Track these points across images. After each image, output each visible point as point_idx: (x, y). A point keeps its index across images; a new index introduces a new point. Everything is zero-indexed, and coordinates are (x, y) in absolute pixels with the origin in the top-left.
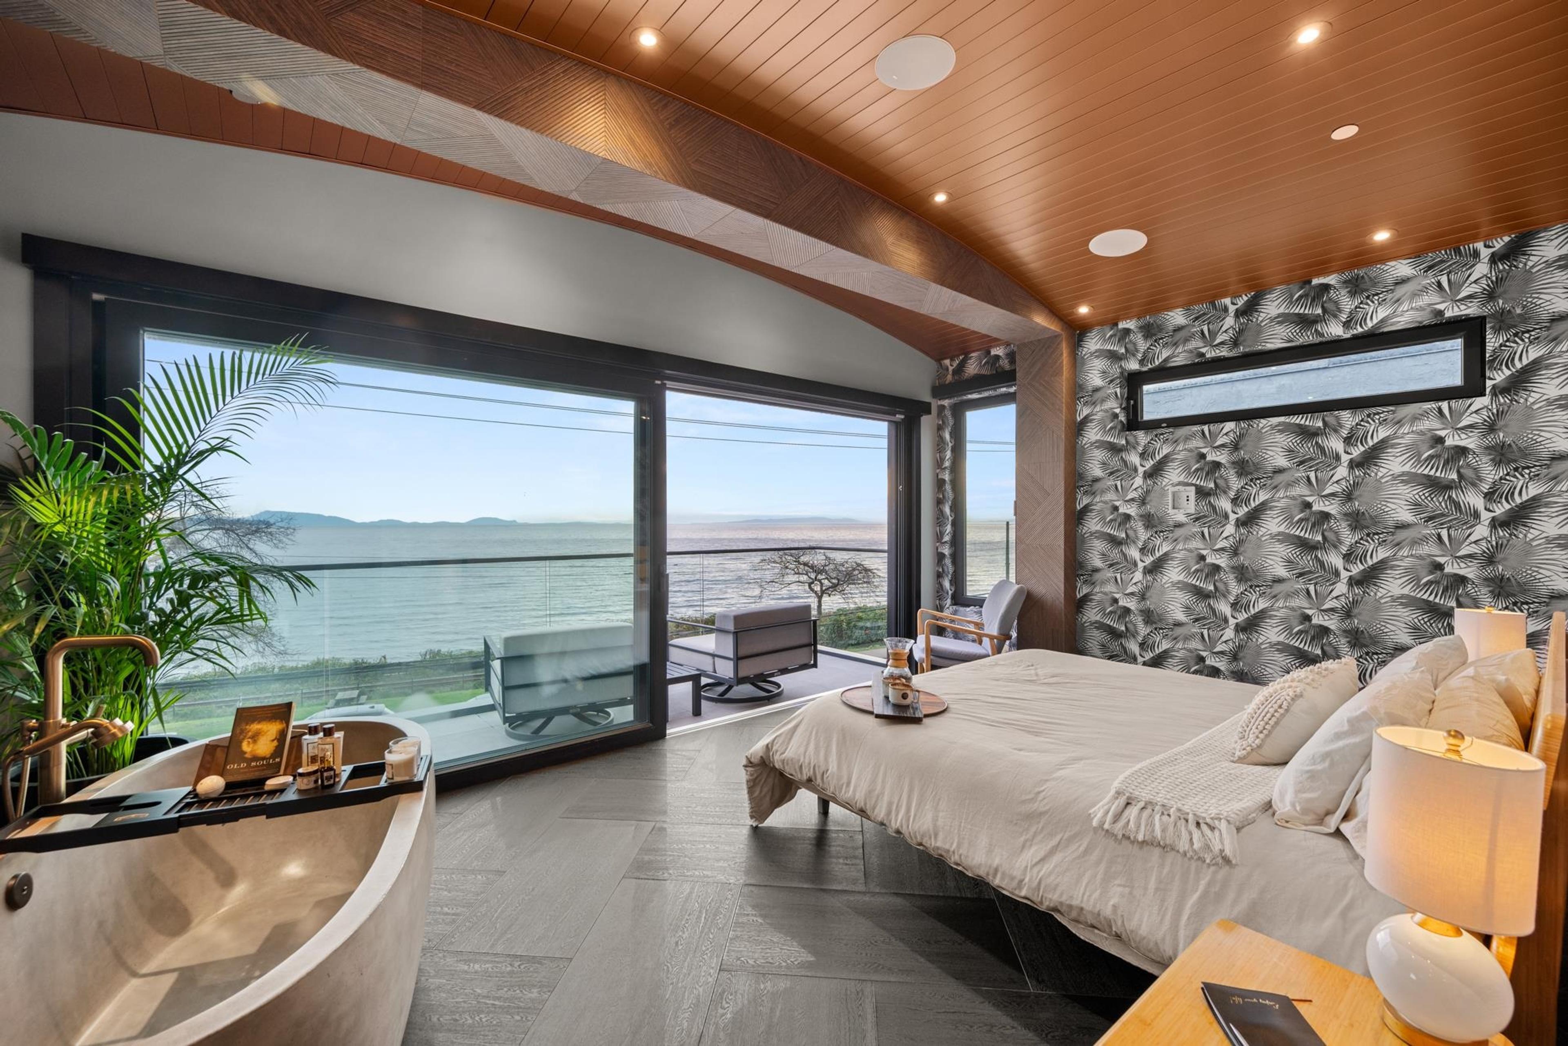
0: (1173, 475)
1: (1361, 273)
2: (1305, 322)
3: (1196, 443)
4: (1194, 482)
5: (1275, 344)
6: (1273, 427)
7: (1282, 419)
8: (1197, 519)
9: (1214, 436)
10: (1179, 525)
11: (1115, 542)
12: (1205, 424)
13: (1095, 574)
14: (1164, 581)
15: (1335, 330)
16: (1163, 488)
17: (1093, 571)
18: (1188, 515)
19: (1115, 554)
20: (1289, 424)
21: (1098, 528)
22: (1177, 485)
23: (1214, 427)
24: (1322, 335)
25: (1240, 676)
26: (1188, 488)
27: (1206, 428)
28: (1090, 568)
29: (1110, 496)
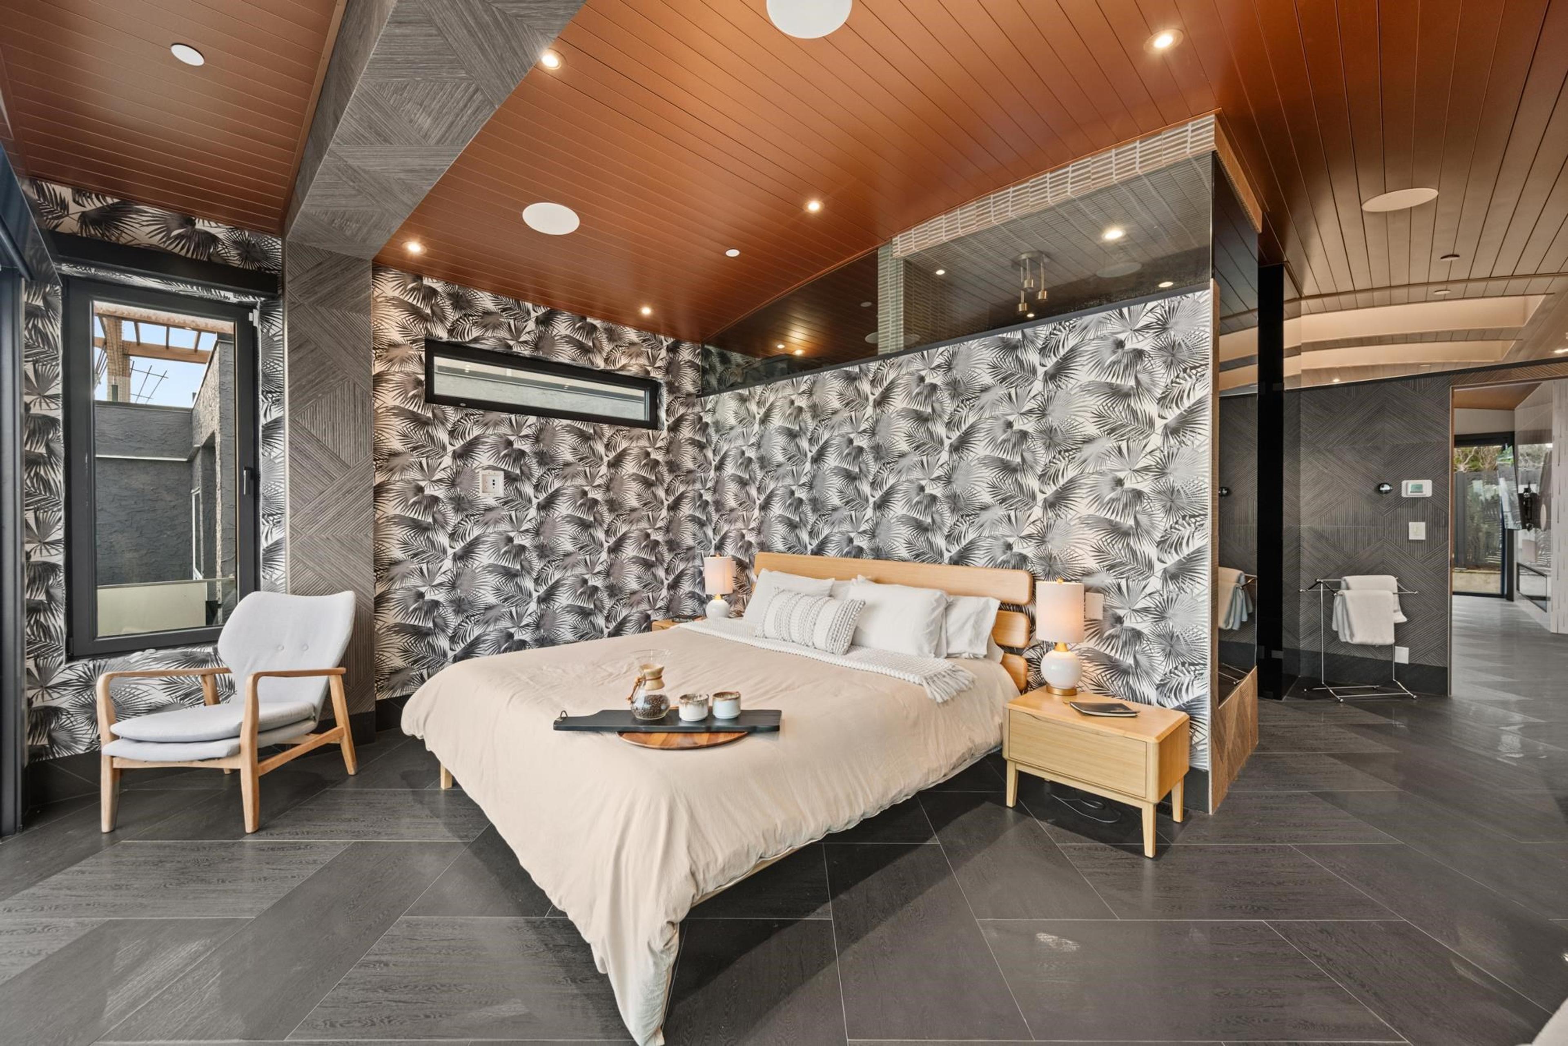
0: (483, 458)
1: (614, 327)
2: (584, 350)
3: (504, 430)
4: (502, 467)
5: (564, 359)
6: (564, 427)
7: (569, 422)
8: (506, 503)
9: (520, 426)
10: (489, 509)
11: (419, 528)
12: (512, 413)
13: (392, 567)
14: (475, 566)
15: (600, 363)
16: (473, 471)
17: (391, 564)
18: (498, 499)
19: (420, 542)
20: (574, 427)
21: (398, 512)
22: (487, 468)
23: (521, 418)
24: (593, 364)
25: (542, 642)
26: (497, 472)
27: (513, 417)
28: (386, 561)
29: (414, 475)
